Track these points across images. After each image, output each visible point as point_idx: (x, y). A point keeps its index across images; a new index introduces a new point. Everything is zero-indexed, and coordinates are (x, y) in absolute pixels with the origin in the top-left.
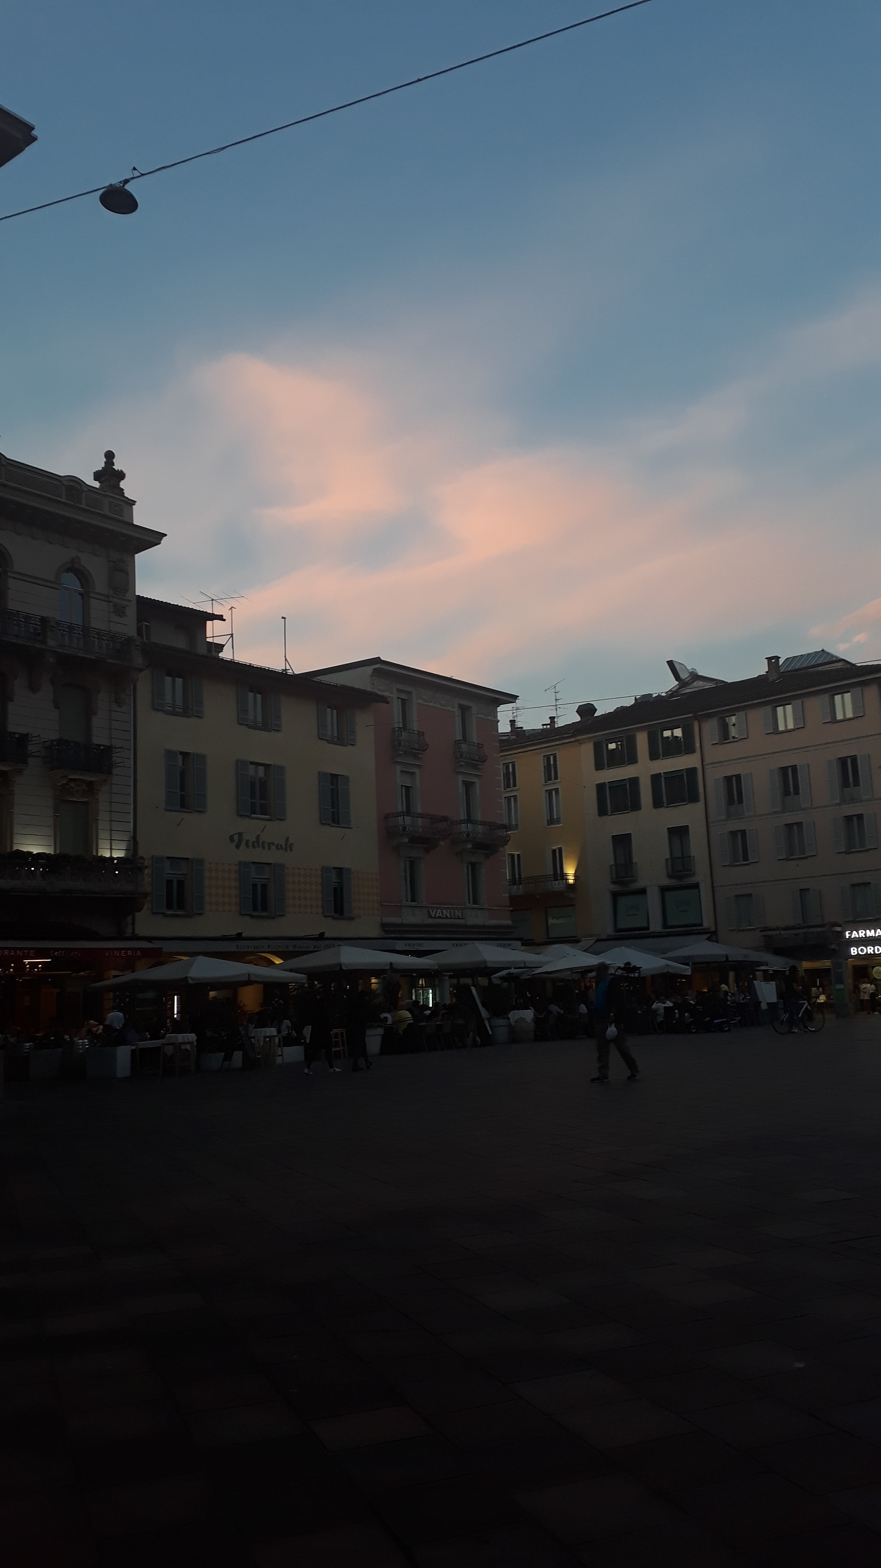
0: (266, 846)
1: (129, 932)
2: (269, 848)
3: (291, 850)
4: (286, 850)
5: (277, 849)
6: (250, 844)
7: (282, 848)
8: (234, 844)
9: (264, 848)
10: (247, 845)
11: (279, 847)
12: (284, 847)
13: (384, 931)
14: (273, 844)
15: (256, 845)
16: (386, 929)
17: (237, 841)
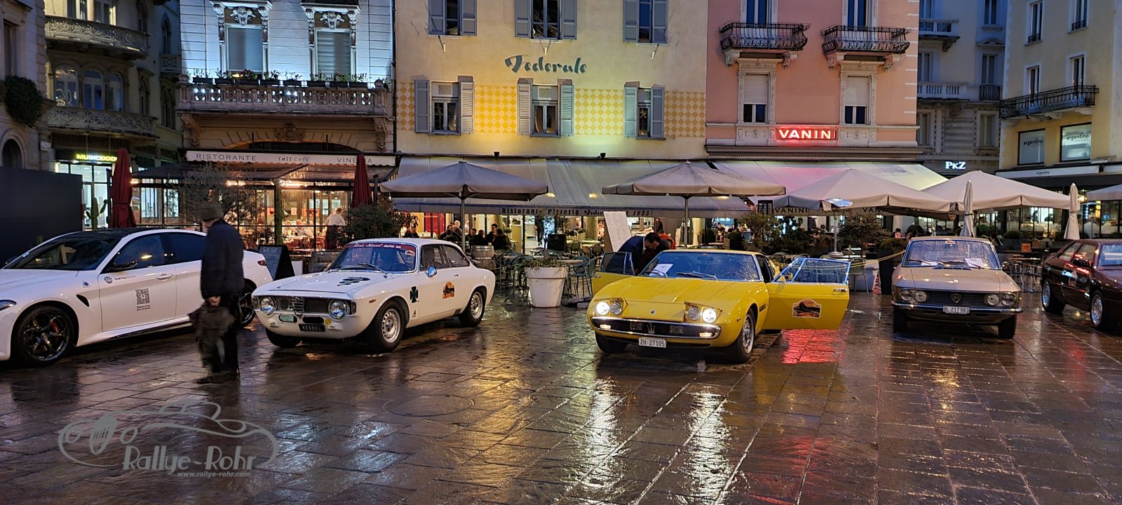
0: (551, 69)
1: (390, 148)
2: (555, 70)
3: (583, 71)
4: (576, 71)
5: (565, 70)
6: (531, 67)
7: (571, 70)
8: (512, 67)
9: (548, 70)
10: (527, 68)
11: (568, 69)
12: (573, 69)
13: (708, 152)
14: (559, 66)
15: (538, 67)
16: (709, 150)
17: (514, 64)
